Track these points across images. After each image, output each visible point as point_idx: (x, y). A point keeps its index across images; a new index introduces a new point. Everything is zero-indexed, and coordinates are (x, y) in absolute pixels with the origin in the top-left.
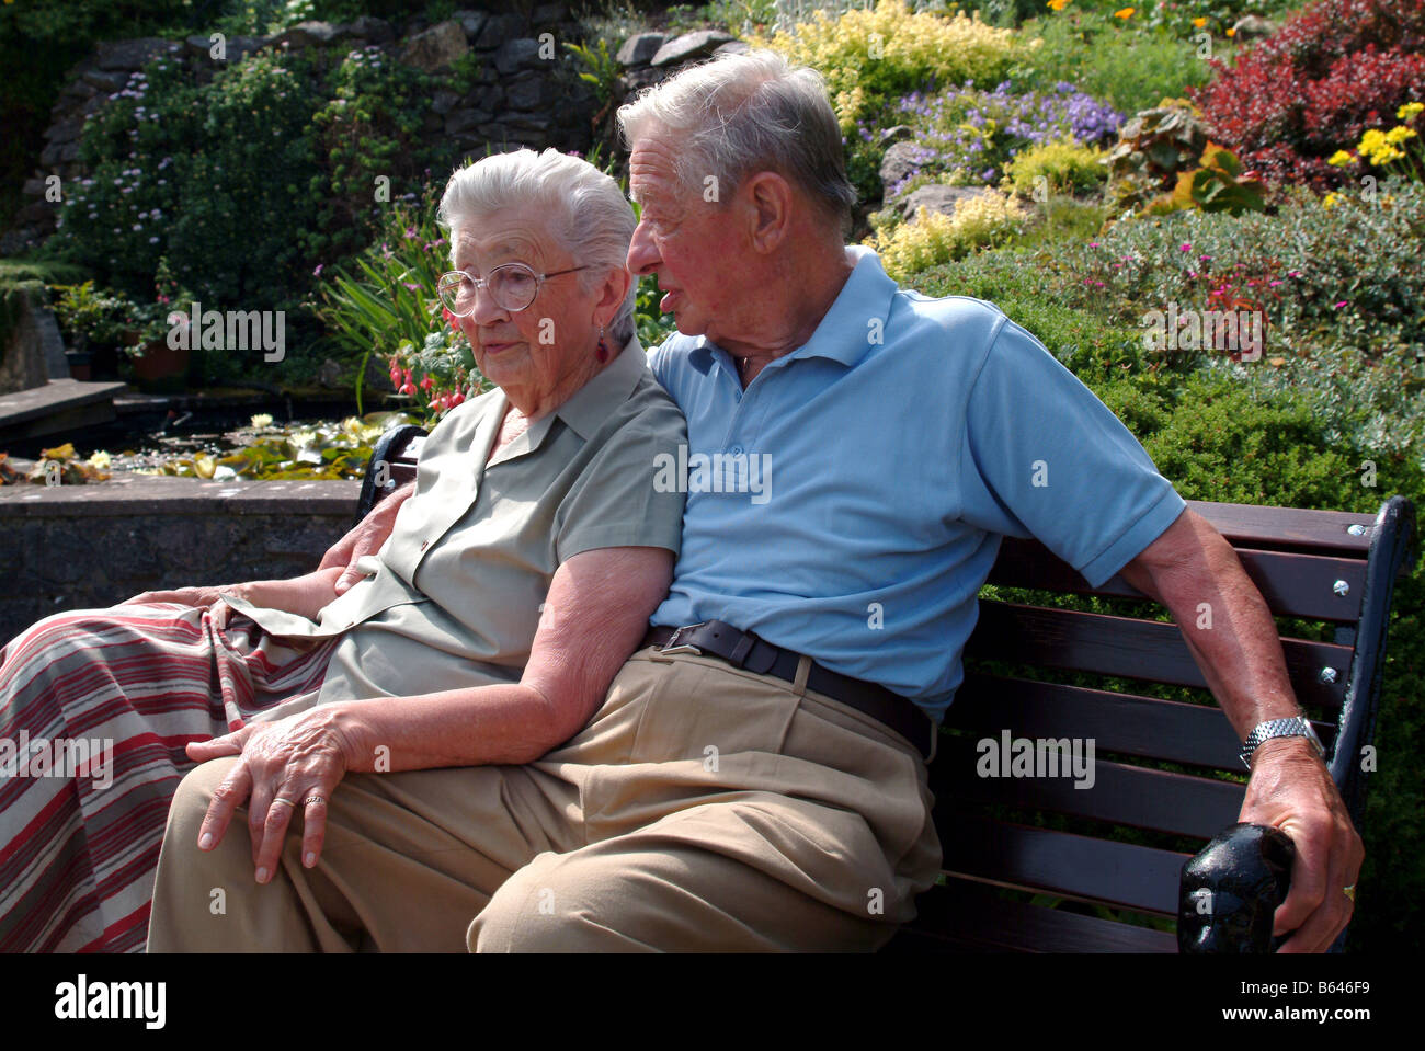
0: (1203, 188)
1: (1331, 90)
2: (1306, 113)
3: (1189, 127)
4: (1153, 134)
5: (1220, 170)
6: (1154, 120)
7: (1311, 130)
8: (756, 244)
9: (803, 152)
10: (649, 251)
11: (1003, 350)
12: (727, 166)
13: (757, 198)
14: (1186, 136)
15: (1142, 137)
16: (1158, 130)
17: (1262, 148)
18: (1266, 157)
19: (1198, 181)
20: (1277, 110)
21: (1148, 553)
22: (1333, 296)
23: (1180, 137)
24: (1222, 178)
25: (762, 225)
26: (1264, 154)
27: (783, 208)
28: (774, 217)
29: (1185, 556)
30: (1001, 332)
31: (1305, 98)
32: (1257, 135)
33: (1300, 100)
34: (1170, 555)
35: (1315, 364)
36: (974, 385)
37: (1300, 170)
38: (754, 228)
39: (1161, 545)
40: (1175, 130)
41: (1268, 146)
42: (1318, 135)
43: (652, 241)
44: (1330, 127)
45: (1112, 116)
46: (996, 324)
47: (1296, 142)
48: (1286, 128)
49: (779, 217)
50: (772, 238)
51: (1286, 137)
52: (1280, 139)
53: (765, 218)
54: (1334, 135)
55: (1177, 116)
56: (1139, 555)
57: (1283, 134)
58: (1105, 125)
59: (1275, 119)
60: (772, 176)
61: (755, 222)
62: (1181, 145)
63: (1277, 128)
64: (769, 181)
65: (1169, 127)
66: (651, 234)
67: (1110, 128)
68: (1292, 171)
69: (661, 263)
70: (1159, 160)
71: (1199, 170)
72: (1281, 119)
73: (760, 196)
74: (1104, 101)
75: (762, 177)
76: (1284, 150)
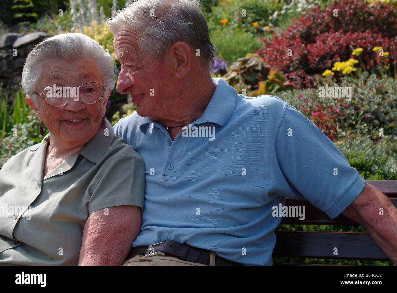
0: (270, 88)
1: (317, 47)
2: (310, 57)
3: (260, 64)
4: (245, 68)
5: (277, 80)
6: (245, 62)
7: (312, 63)
8: (177, 74)
9: (194, 33)
10: (127, 81)
11: (289, 117)
12: (162, 41)
13: (175, 54)
14: (259, 68)
15: (241, 69)
16: (247, 66)
17: (291, 72)
18: (293, 76)
19: (268, 85)
20: (297, 56)
21: (356, 201)
22: (353, 118)
23: (257, 68)
24: (278, 83)
25: (179, 65)
26: (293, 74)
27: (187, 57)
28: (184, 62)
29: (372, 201)
30: (287, 109)
31: (308, 51)
32: (288, 67)
33: (305, 52)
34: (365, 201)
35: (359, 141)
36: (278, 132)
37: (308, 79)
38: (176, 68)
39: (361, 197)
40: (254, 66)
41: (293, 71)
42: (315, 65)
43: (128, 77)
44: (319, 62)
45: (223, 63)
46: (284, 106)
47: (305, 68)
48: (300, 63)
49: (186, 61)
50: (184, 70)
51: (301, 67)
52: (298, 68)
53: (180, 62)
54: (321, 66)
55: (254, 60)
56: (352, 203)
57: (299, 66)
58: (220, 66)
59: (296, 60)
60: (182, 43)
61: (176, 65)
62: (257, 72)
63: (297, 64)
64: (181, 46)
65: (252, 64)
66: (127, 74)
67: (222, 68)
68: (304, 80)
69: (133, 86)
70: (249, 78)
71: (268, 81)
72: (298, 60)
73: (177, 52)
74: (219, 57)
75: (178, 44)
76: (300, 72)
